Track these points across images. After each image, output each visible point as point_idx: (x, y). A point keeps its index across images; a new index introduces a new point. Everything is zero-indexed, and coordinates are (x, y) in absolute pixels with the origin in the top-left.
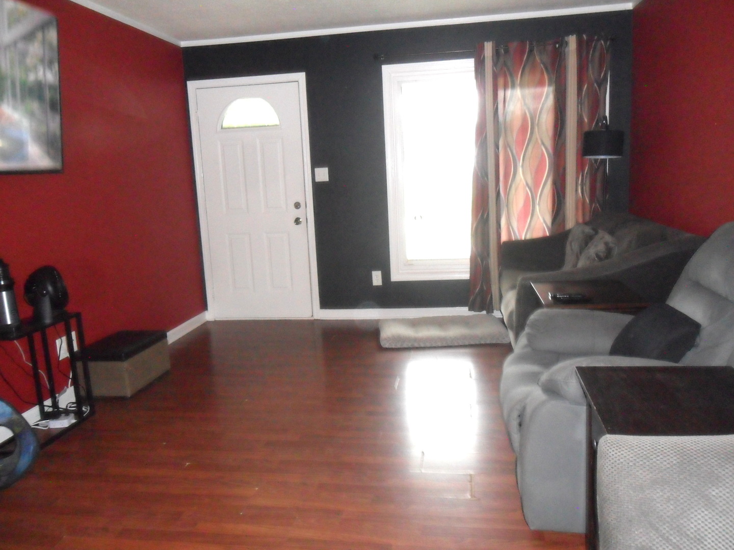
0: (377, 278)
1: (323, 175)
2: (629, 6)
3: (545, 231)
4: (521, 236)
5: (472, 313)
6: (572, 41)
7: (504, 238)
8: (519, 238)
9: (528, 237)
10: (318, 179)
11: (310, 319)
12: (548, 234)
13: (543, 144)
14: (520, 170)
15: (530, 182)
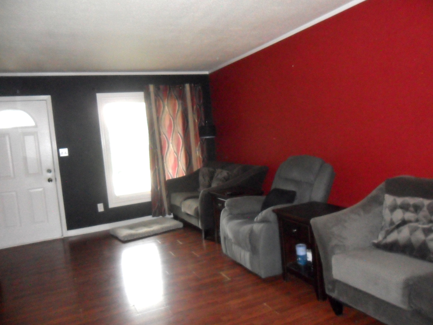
0: (101, 208)
1: (64, 152)
2: (207, 73)
3: (183, 173)
4: (174, 177)
5: (155, 218)
6: (187, 86)
7: (167, 179)
8: (174, 178)
9: (178, 177)
10: (61, 155)
11: (61, 237)
12: (185, 175)
13: (178, 132)
14: (171, 145)
15: (175, 150)
